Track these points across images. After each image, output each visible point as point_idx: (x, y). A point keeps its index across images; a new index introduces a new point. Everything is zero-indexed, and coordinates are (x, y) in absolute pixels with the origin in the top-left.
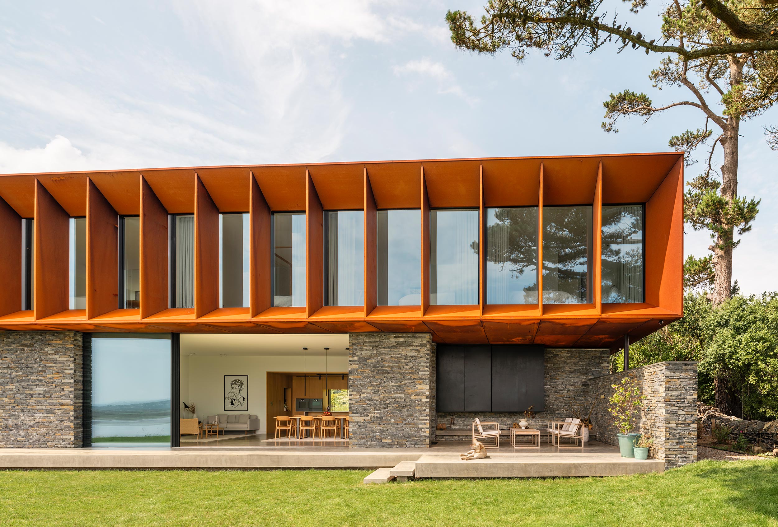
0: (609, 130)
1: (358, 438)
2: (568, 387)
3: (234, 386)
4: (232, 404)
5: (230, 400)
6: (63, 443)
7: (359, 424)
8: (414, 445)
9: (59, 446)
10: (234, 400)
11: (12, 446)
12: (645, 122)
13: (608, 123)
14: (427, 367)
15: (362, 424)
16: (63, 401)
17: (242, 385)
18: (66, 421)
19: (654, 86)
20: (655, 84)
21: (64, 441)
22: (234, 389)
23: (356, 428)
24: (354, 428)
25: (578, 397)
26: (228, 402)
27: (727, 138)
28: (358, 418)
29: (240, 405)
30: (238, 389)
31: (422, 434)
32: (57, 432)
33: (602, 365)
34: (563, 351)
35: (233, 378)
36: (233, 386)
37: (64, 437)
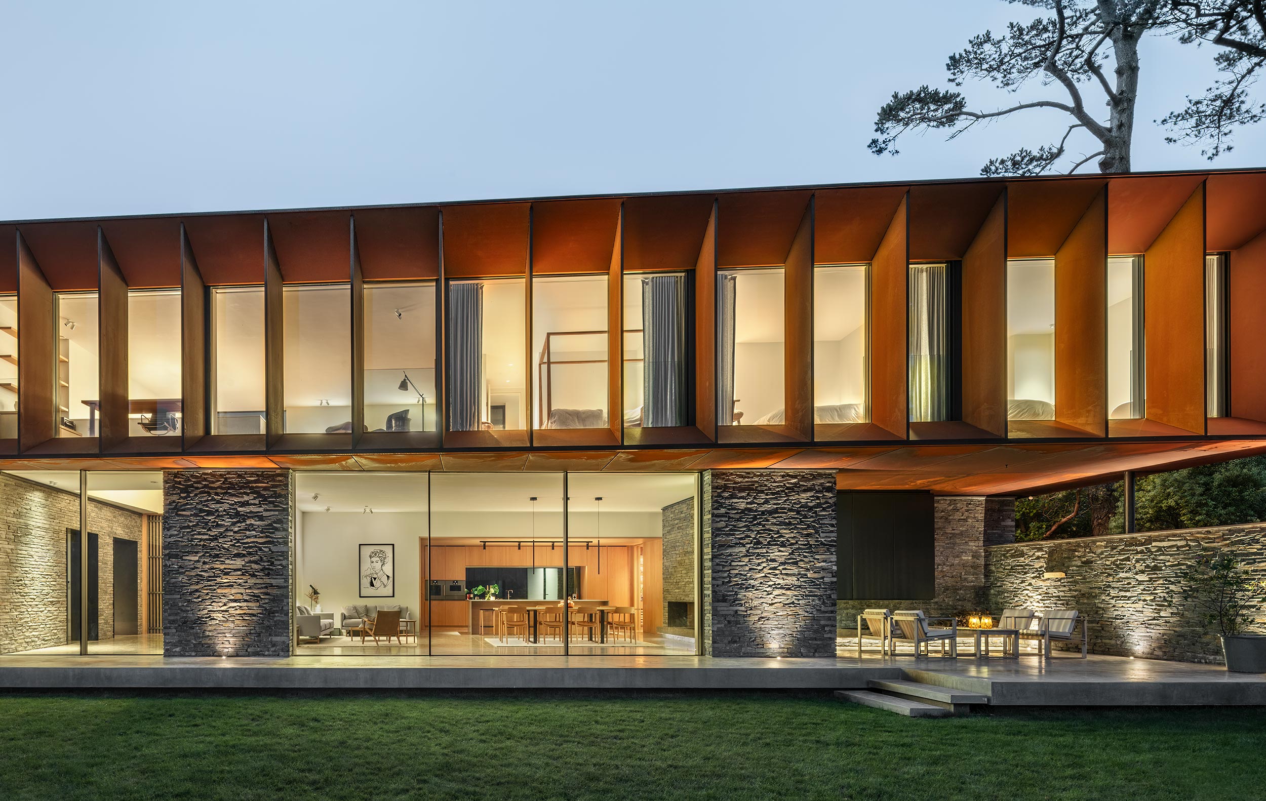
0: (880, 151)
1: (726, 641)
2: (951, 559)
3: (374, 559)
4: (372, 585)
5: (369, 579)
6: (273, 649)
7: (727, 619)
8: (814, 653)
9: (267, 653)
10: (375, 579)
11: (193, 654)
12: (952, 137)
13: (881, 141)
14: (832, 526)
15: (733, 619)
16: (273, 582)
17: (385, 558)
18: (277, 613)
19: (950, 80)
20: (952, 77)
21: (274, 645)
22: (375, 564)
23: (723, 625)
24: (719, 626)
25: (966, 576)
26: (366, 582)
27: (1115, 158)
28: (725, 609)
29: (383, 586)
30: (380, 564)
31: (825, 636)
32: (264, 631)
33: (1003, 523)
34: (942, 502)
35: (372, 548)
36: (372, 559)
37: (275, 639)
